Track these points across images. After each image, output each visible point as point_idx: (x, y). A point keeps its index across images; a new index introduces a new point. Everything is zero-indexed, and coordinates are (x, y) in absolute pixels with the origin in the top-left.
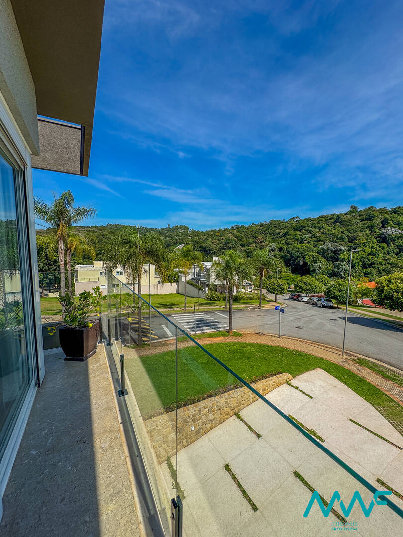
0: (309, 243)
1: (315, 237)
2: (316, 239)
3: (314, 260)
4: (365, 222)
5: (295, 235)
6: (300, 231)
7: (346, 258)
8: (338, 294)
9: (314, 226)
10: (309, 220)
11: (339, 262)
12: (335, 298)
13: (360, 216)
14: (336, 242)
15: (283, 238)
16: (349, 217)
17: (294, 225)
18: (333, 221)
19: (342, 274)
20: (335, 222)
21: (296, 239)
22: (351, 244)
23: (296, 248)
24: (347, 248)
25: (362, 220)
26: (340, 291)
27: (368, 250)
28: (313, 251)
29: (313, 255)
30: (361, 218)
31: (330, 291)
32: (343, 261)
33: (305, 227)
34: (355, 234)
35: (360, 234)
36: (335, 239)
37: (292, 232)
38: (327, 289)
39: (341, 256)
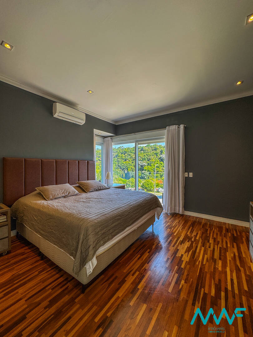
0: (129, 161)
1: (132, 158)
2: (132, 159)
3: (132, 171)
4: (154, 151)
5: (122, 156)
6: (124, 155)
7: (147, 169)
8: (147, 186)
9: (131, 152)
10: (128, 148)
11: (144, 171)
12: (146, 188)
13: (152, 148)
14: (142, 161)
15: (115, 158)
16: (147, 148)
17: (121, 151)
18: (140, 150)
19: (146, 177)
20: (141, 150)
21: (123, 159)
22: (149, 162)
23: (123, 164)
24: (147, 164)
25: (153, 150)
26: (148, 185)
27: (156, 165)
28: (131, 165)
29: (132, 168)
30: (152, 149)
31: (144, 185)
32: (145, 171)
33: (127, 152)
34: (150, 157)
35: (152, 157)
36: (141, 159)
37: (120, 155)
38: (142, 184)
39: (145, 168)
